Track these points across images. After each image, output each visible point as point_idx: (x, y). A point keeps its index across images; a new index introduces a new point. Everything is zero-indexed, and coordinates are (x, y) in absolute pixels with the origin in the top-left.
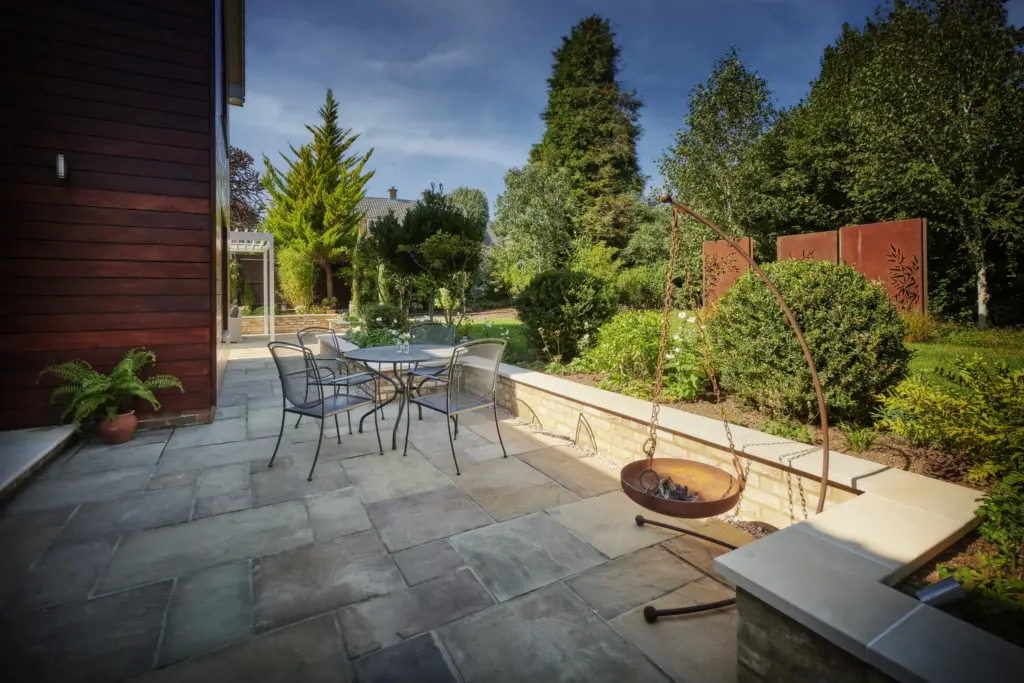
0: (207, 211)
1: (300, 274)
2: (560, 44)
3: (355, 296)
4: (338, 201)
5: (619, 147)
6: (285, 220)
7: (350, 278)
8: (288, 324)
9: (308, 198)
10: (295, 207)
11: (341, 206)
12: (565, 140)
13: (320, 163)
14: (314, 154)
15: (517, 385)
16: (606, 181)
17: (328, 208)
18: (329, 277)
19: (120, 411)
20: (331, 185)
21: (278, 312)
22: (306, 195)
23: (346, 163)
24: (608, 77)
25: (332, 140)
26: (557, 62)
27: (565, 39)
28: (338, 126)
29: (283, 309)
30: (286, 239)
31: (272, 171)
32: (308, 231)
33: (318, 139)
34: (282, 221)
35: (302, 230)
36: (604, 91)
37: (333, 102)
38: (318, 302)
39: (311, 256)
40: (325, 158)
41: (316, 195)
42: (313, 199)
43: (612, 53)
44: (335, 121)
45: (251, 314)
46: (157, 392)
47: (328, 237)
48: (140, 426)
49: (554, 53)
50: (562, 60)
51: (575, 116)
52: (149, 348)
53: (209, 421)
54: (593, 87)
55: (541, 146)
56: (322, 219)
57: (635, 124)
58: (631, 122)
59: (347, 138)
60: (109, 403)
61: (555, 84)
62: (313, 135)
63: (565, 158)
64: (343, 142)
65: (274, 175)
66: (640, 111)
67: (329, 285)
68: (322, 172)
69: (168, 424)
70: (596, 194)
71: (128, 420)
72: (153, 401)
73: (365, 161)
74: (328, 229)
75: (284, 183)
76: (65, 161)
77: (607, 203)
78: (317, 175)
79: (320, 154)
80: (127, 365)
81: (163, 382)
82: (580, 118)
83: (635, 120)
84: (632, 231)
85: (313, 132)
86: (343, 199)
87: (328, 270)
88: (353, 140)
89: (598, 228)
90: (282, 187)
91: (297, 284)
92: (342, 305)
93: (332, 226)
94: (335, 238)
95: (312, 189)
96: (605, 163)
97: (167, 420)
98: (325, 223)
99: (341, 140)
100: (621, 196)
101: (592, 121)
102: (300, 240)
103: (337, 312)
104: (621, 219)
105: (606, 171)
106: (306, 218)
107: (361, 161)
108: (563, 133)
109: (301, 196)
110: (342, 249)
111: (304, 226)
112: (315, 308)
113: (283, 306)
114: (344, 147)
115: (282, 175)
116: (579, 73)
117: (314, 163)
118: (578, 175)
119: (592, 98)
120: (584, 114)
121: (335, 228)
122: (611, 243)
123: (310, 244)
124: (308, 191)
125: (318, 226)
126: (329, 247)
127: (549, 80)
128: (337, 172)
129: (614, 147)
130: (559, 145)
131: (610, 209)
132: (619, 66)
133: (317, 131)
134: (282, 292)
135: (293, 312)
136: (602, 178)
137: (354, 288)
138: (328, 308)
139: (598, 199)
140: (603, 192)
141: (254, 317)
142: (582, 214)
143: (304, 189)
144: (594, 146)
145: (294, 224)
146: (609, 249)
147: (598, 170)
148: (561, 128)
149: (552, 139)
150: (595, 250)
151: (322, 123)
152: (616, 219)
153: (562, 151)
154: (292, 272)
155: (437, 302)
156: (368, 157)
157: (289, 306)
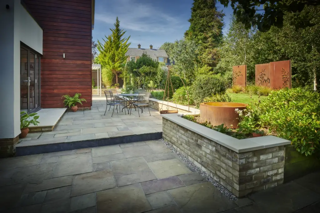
0: (90, 64)
1: (108, 76)
3: (124, 83)
4: (119, 53)
5: (215, 30)
6: (104, 59)
7: (123, 77)
9: (111, 53)
10: (107, 55)
11: (120, 55)
12: (196, 29)
13: (114, 41)
14: (112, 38)
15: (159, 104)
16: (210, 43)
17: (116, 55)
18: (117, 77)
19: (75, 105)
20: (118, 48)
22: (110, 51)
23: (122, 40)
24: (213, 6)
25: (118, 33)
26: (194, 2)
28: (120, 29)
29: (103, 87)
30: (104, 65)
31: (100, 44)
32: (111, 63)
33: (114, 33)
34: (103, 60)
35: (109, 62)
36: (211, 11)
37: (118, 21)
38: (113, 85)
39: (111, 71)
40: (116, 39)
41: (113, 51)
44: (119, 27)
46: (82, 102)
47: (117, 64)
48: (78, 109)
50: (196, 1)
51: (200, 20)
52: (80, 93)
53: (90, 109)
54: (206, 10)
55: (188, 31)
56: (115, 59)
57: (222, 22)
58: (221, 21)
59: (123, 32)
60: (73, 103)
61: (193, 9)
62: (112, 32)
63: (196, 35)
64: (121, 34)
66: (224, 17)
67: (117, 80)
68: (115, 44)
70: (206, 48)
71: (76, 107)
72: (81, 103)
73: (128, 40)
74: (116, 62)
75: (103, 47)
76: (65, 55)
77: (210, 51)
78: (113, 45)
79: (114, 38)
80: (77, 96)
81: (83, 100)
84: (219, 61)
85: (112, 31)
86: (121, 52)
87: (116, 75)
88: (124, 33)
89: (206, 60)
90: (103, 49)
91: (107, 79)
92: (121, 86)
93: (118, 61)
94: (119, 65)
95: (112, 49)
96: (210, 37)
97: (82, 108)
98: (115, 60)
99: (120, 33)
100: (215, 48)
101: (206, 22)
102: (108, 66)
103: (119, 88)
104: (215, 57)
105: (210, 39)
106: (110, 59)
107: (127, 40)
108: (196, 26)
109: (108, 51)
110: (121, 68)
111: (109, 61)
112: (113, 87)
114: (121, 35)
115: (103, 45)
116: (202, 6)
117: (112, 41)
118: (200, 42)
119: (206, 14)
120: (203, 20)
121: (119, 62)
122: (210, 65)
123: (111, 67)
124: (110, 50)
125: (113, 61)
126: (117, 68)
128: (119, 44)
129: (213, 31)
130: (194, 31)
131: (211, 53)
134: (103, 82)
135: (106, 88)
136: (208, 42)
137: (124, 80)
138: (116, 87)
139: (207, 50)
140: (209, 47)
141: (95, 89)
142: (201, 55)
143: (109, 50)
144: (206, 31)
145: (106, 61)
146: (208, 67)
147: (207, 39)
148: (195, 25)
149: (192, 29)
150: (203, 68)
151: (115, 28)
152: (213, 57)
153: (195, 33)
154: (106, 75)
155: (149, 85)
156: (129, 38)
157: (105, 86)
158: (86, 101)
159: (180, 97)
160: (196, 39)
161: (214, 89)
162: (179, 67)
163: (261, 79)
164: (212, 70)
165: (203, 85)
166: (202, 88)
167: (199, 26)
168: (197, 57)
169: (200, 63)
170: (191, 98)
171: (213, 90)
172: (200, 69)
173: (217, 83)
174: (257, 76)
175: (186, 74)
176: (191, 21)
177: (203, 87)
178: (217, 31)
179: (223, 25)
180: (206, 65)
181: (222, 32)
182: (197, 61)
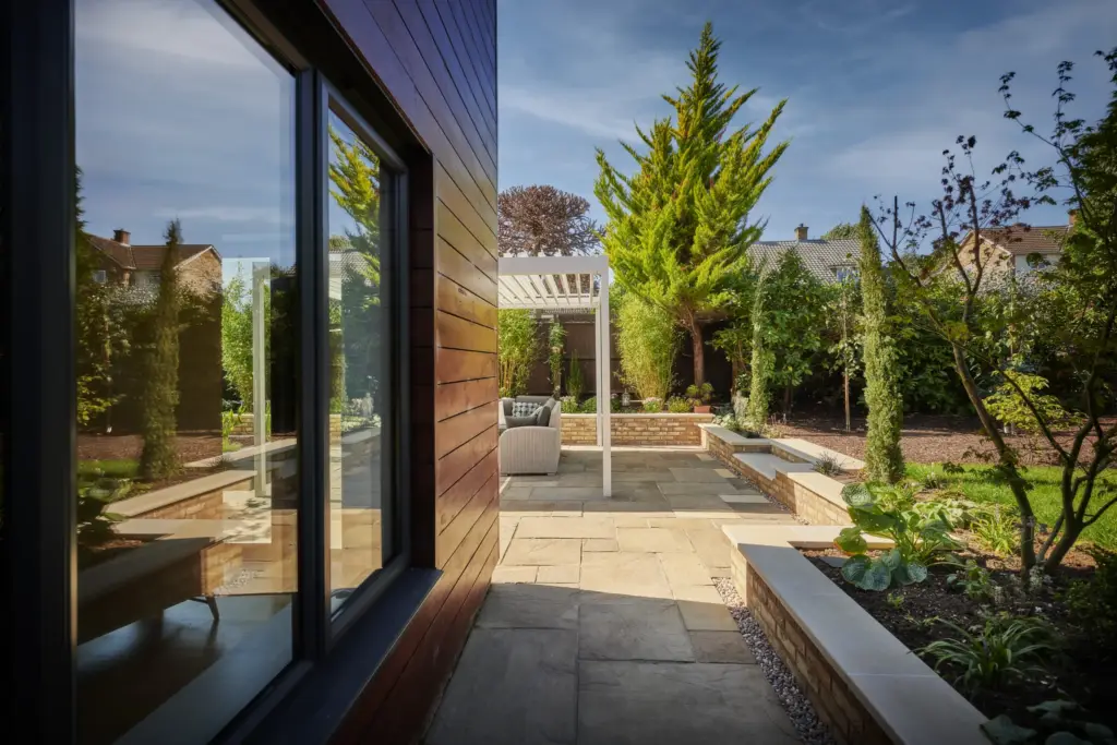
1: (653, 343)
4: (722, 199)
6: (629, 249)
8: (633, 429)
9: (666, 207)
10: (644, 225)
11: (725, 212)
13: (685, 144)
14: (676, 129)
17: (702, 217)
18: (698, 348)
21: (617, 406)
22: (662, 203)
25: (707, 108)
28: (717, 83)
29: (626, 401)
32: (670, 262)
35: (657, 260)
38: (678, 391)
39: (670, 311)
40: (694, 135)
41: (679, 199)
42: (674, 207)
44: (713, 73)
45: (579, 409)
59: (732, 99)
64: (725, 108)
65: (612, 178)
67: (699, 361)
74: (699, 261)
75: (629, 191)
78: (680, 166)
79: (685, 130)
85: (673, 103)
86: (732, 197)
87: (696, 334)
88: (742, 101)
90: (623, 196)
91: (648, 361)
92: (720, 400)
93: (710, 253)
94: (716, 274)
95: (672, 192)
98: (696, 248)
99: (718, 108)
102: (652, 283)
103: (711, 411)
107: (760, 130)
110: (724, 295)
111: (662, 256)
112: (677, 403)
113: (625, 397)
114: (728, 115)
115: (624, 179)
121: (716, 256)
123: (672, 289)
124: (665, 196)
125: (685, 253)
126: (705, 292)
133: (682, 101)
134: (623, 373)
135: (641, 408)
138: (698, 402)
141: (583, 415)
143: (659, 195)
145: (644, 255)
154: (640, 340)
156: (774, 118)
157: (633, 396)
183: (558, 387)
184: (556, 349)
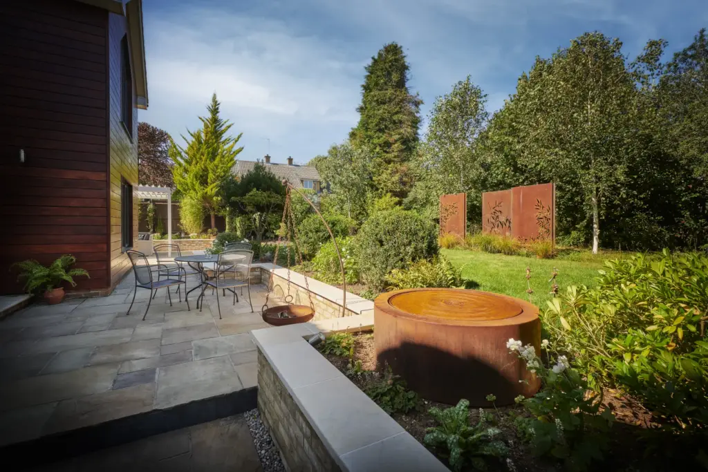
0: (105, 179)
1: (194, 213)
2: (370, 62)
3: (228, 227)
4: (217, 167)
5: (406, 130)
8: (185, 245)
9: (198, 165)
10: (189, 170)
11: (219, 170)
12: (371, 126)
13: (207, 142)
14: (203, 135)
15: (273, 276)
16: (396, 154)
17: (210, 171)
18: (212, 216)
19: (55, 287)
20: (213, 156)
21: (179, 237)
22: (197, 163)
23: (224, 142)
24: (401, 84)
25: (215, 127)
26: (368, 74)
27: (373, 58)
28: (219, 118)
29: (183, 235)
31: (175, 147)
32: (197, 186)
33: (206, 126)
34: (181, 179)
35: (193, 185)
36: (398, 93)
37: (216, 102)
38: (205, 231)
39: (200, 202)
40: (210, 138)
41: (203, 162)
42: (201, 165)
43: (404, 68)
44: (218, 114)
45: (161, 238)
46: (74, 277)
47: (211, 190)
48: (66, 297)
49: (366, 68)
50: (371, 73)
51: (378, 110)
52: (72, 254)
53: (106, 295)
54: (390, 92)
55: (356, 129)
56: (207, 178)
57: (418, 115)
58: (416, 114)
59: (225, 125)
60: (48, 282)
61: (367, 88)
62: (203, 124)
63: (371, 137)
64: (223, 128)
65: (176, 149)
66: (421, 106)
67: (213, 220)
68: (208, 148)
69: (83, 296)
70: (389, 162)
71: (59, 292)
72: (73, 282)
73: (236, 141)
74: (210, 184)
75: (184, 154)
76: (24, 152)
77: (396, 168)
78: (204, 150)
79: (206, 136)
80: (59, 263)
81: (79, 272)
82: (381, 111)
83: (417, 112)
84: (411, 186)
85: (203, 121)
86: (221, 165)
87: (212, 211)
88: (229, 127)
89: (389, 184)
90: (182, 157)
91: (192, 220)
93: (213, 183)
94: (215, 190)
95: (201, 159)
96: (396, 141)
97: (83, 294)
98: (209, 180)
99: (221, 127)
100: (406, 163)
101: (389, 112)
102: (192, 191)
104: (405, 179)
105: (396, 146)
106: (196, 177)
107: (234, 141)
108: (370, 121)
109: (194, 162)
110: (220, 198)
111: (195, 182)
112: (204, 235)
114: (223, 132)
115: (183, 150)
116: (382, 81)
117: (203, 142)
118: (378, 149)
119: (390, 98)
120: (384, 109)
121: (215, 184)
122: (395, 194)
123: (199, 194)
124: (198, 160)
125: (204, 183)
126: (211, 196)
127: (363, 86)
128: (218, 147)
129: (402, 131)
130: (367, 129)
131: (397, 172)
132: (408, 76)
133: (206, 121)
134: (181, 224)
135: (189, 238)
136: (393, 151)
137: (227, 222)
138: (211, 235)
139: (390, 166)
140: (394, 161)
141: (162, 240)
142: (380, 175)
143: (196, 159)
144: (389, 130)
145: (189, 181)
146: (393, 198)
147: (391, 146)
148: (369, 118)
149: (363, 125)
150: (383, 200)
151: (209, 115)
152: (401, 179)
153: (369, 133)
154: (188, 212)
155: (278, 232)
156: (238, 138)
157: (186, 234)
158: (87, 274)
159: (328, 264)
160: (370, 144)
161: (412, 246)
162: (340, 197)
163: (493, 221)
164: (400, 203)
165: (383, 236)
166: (382, 244)
167: (376, 121)
168: (371, 178)
169: (377, 189)
170: (354, 267)
171: (410, 249)
172: (378, 202)
173: (419, 230)
174: (486, 215)
175: (352, 211)
176: (361, 109)
177: (384, 239)
178: (409, 130)
179: (420, 121)
180: (389, 194)
181: (417, 134)
182: (372, 186)
183: (152, 230)
184: (151, 214)
